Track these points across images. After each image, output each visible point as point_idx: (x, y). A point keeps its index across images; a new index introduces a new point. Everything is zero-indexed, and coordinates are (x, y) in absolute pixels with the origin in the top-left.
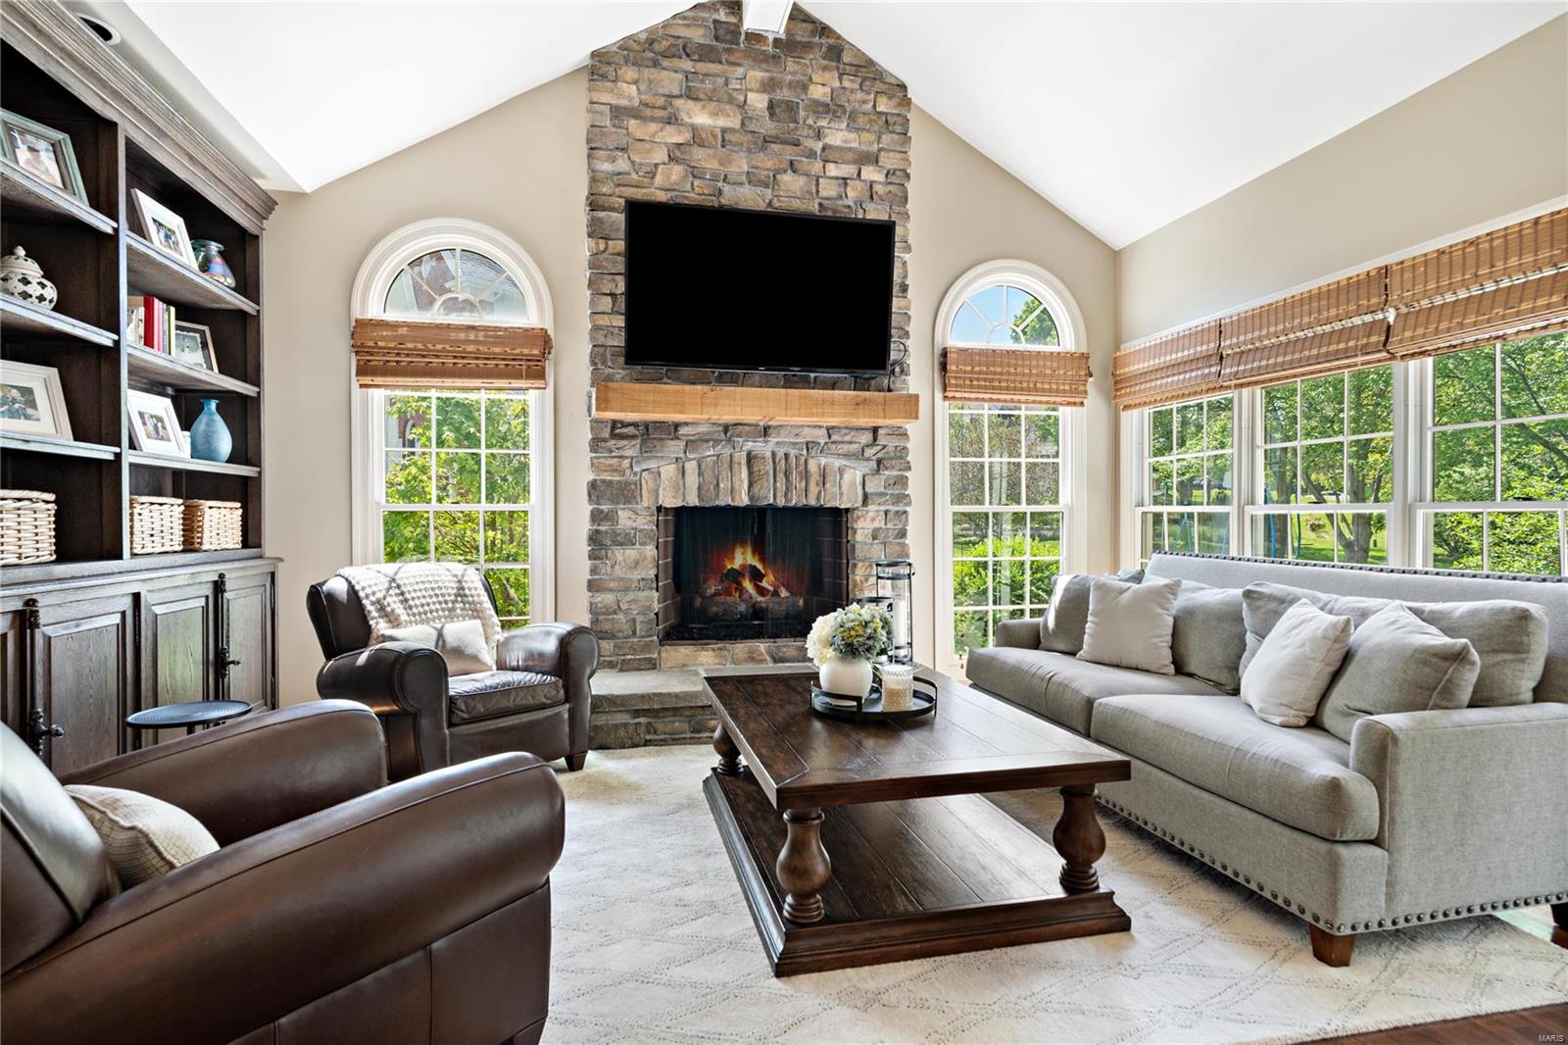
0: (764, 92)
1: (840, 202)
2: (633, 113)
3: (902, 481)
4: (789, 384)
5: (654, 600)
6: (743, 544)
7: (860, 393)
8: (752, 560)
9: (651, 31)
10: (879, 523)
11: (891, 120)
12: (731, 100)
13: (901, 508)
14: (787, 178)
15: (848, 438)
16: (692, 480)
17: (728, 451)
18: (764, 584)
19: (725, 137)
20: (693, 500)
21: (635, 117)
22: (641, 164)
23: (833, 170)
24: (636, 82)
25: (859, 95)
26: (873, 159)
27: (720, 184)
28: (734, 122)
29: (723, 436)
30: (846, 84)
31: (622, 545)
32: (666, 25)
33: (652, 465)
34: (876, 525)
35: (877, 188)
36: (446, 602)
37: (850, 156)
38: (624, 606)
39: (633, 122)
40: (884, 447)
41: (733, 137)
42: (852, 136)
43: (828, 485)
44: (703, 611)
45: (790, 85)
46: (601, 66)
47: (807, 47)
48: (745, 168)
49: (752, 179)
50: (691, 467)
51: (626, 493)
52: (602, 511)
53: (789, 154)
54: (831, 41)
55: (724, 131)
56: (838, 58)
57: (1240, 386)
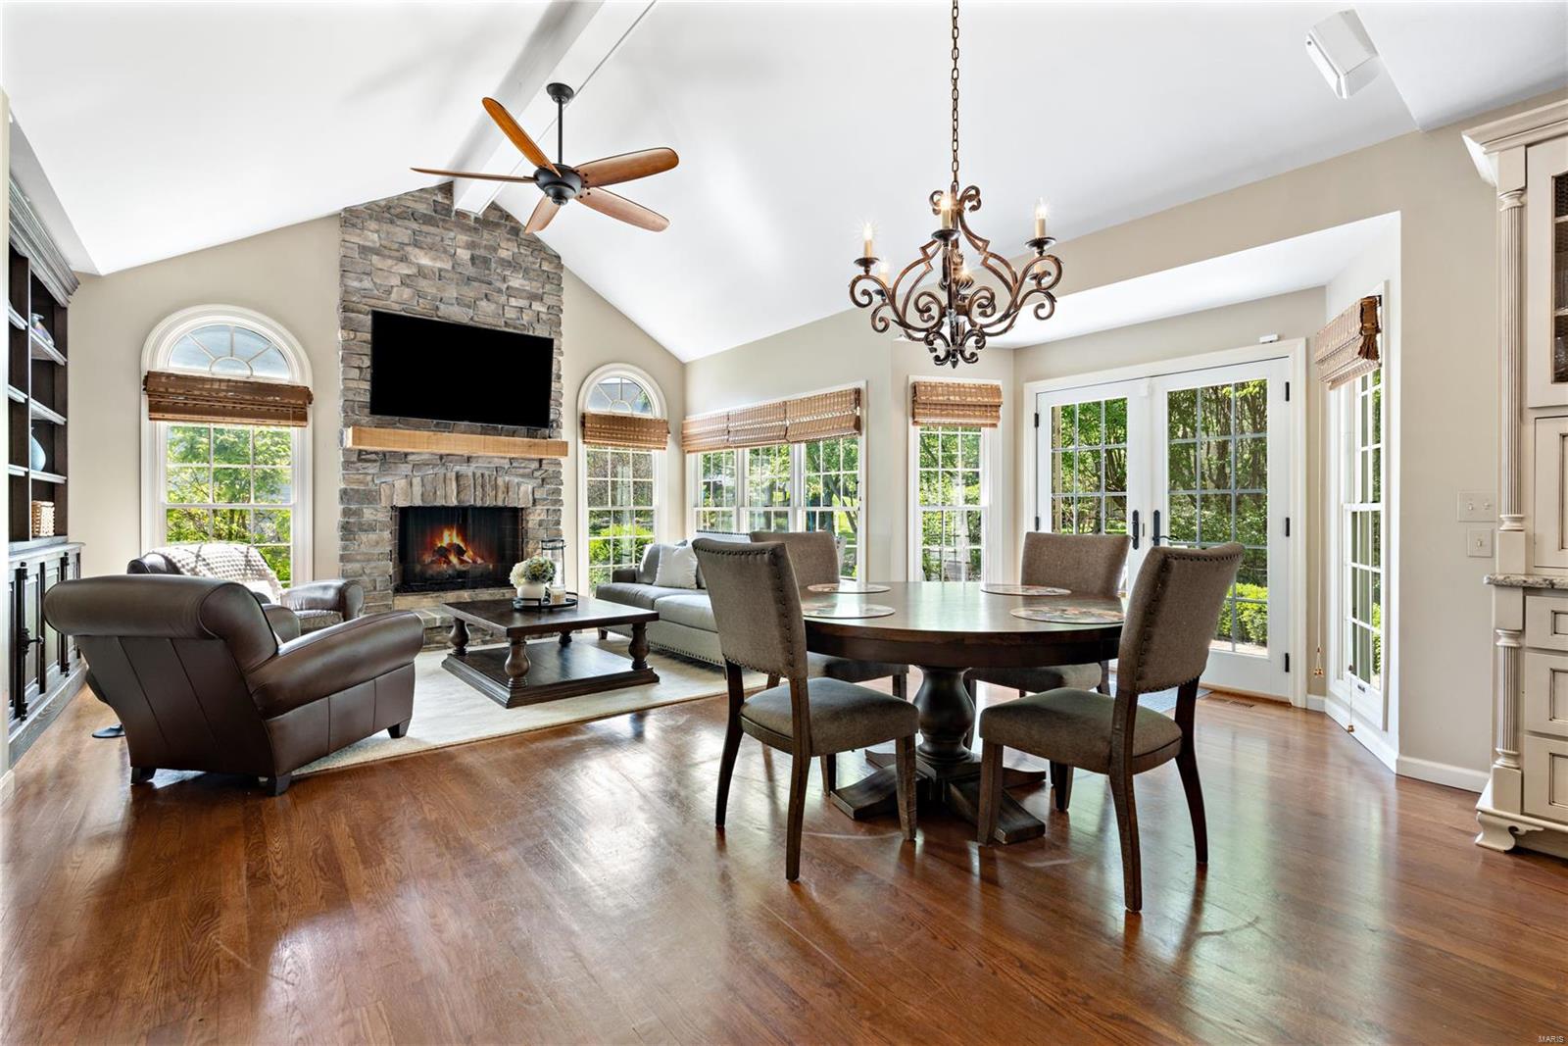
0: (468, 249)
1: (518, 322)
2: (375, 251)
3: (558, 492)
4: (484, 432)
5: (390, 567)
6: (450, 528)
7: (532, 440)
8: (457, 540)
9: (388, 200)
10: (543, 517)
11: (551, 276)
12: (445, 251)
13: (557, 507)
14: (483, 303)
15: (523, 465)
16: (417, 489)
17: (442, 471)
18: (465, 558)
19: (441, 275)
20: (418, 502)
21: (377, 254)
22: (381, 285)
23: (513, 302)
24: (377, 231)
25: (531, 259)
26: (539, 298)
27: (438, 303)
28: (448, 266)
29: (439, 462)
30: (522, 251)
31: (366, 531)
32: (399, 198)
33: (389, 479)
34: (542, 517)
35: (542, 316)
36: (240, 570)
37: (524, 294)
38: (367, 571)
39: (375, 257)
40: (546, 471)
41: (448, 275)
42: (526, 283)
43: (510, 493)
44: (423, 573)
45: (486, 247)
46: (350, 218)
47: (497, 225)
48: (455, 295)
49: (459, 301)
50: (417, 481)
51: (370, 497)
52: (350, 509)
53: (485, 288)
54: (512, 224)
55: (440, 270)
56: (517, 235)
57: (737, 447)
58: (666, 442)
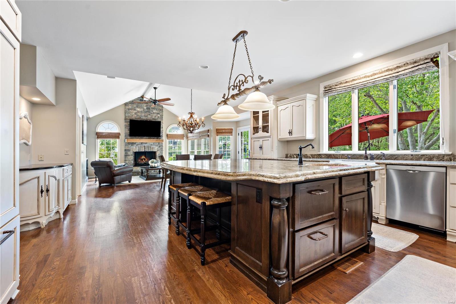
0: (146, 107)
1: (155, 119)
2: (131, 109)
3: (162, 148)
4: (149, 139)
5: (133, 162)
6: (143, 156)
7: (157, 139)
8: (144, 157)
9: (133, 100)
10: (159, 153)
11: (161, 110)
12: (142, 108)
13: (162, 151)
14: (149, 116)
15: (156, 144)
16: (137, 149)
17: (142, 145)
18: (146, 160)
20: (137, 151)
22: (131, 115)
23: (154, 115)
24: (131, 106)
25: (157, 107)
26: (159, 114)
27: (141, 117)
28: (143, 110)
31: (129, 156)
32: (134, 100)
33: (133, 147)
35: (159, 117)
37: (156, 113)
38: (129, 163)
40: (160, 145)
42: (156, 111)
43: (153, 149)
44: (138, 163)
45: (149, 106)
46: (126, 104)
49: (145, 116)
50: (137, 147)
51: (129, 150)
52: (126, 152)
53: (149, 113)
55: (141, 111)
58: (184, 138)
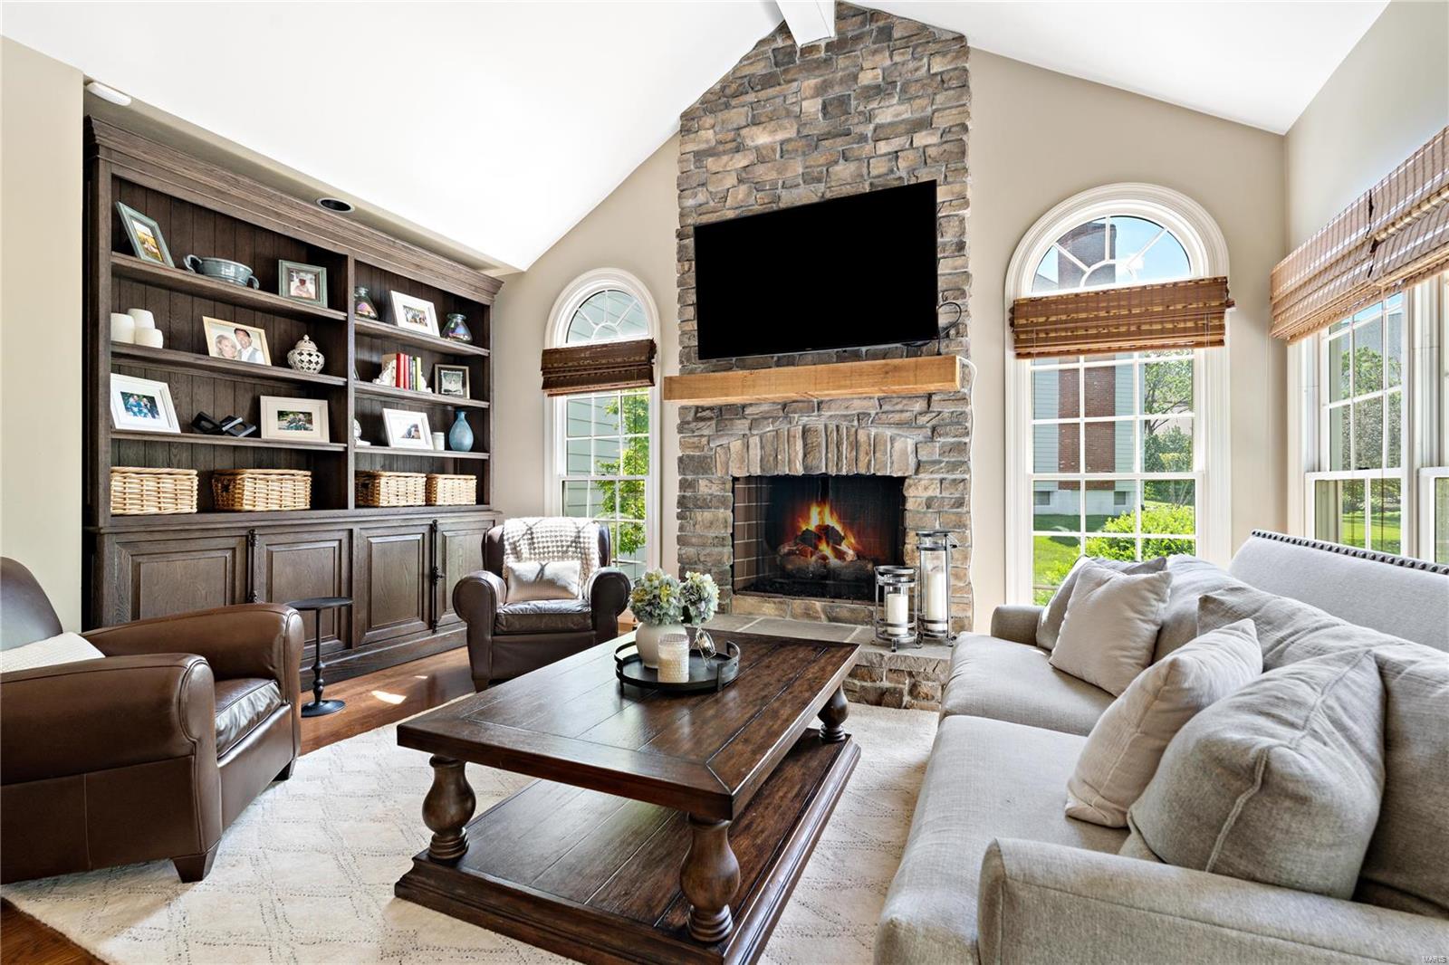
0: (817, 96)
1: (892, 176)
2: (711, 152)
3: (962, 448)
7: (889, 361)
9: (723, 79)
10: (934, 491)
11: (946, 77)
12: (788, 114)
14: (839, 168)
15: (899, 407)
16: (755, 453)
17: (785, 427)
19: (784, 149)
20: (756, 471)
21: (711, 156)
22: (717, 192)
23: (883, 147)
24: (713, 127)
25: (911, 65)
26: (924, 124)
27: (778, 192)
29: (781, 414)
30: (897, 58)
31: (701, 508)
32: (735, 69)
33: (724, 441)
34: (930, 493)
35: (932, 152)
37: (902, 128)
38: (702, 559)
39: (710, 159)
40: (940, 413)
41: (789, 147)
42: (904, 107)
43: (877, 455)
44: (783, 568)
45: (842, 81)
46: (688, 123)
47: (857, 39)
48: (800, 170)
49: (809, 179)
50: (754, 441)
51: (704, 465)
52: (687, 480)
53: (840, 145)
54: (881, 24)
55: (782, 143)
56: (890, 38)
57: (1410, 280)
58: (1222, 327)
